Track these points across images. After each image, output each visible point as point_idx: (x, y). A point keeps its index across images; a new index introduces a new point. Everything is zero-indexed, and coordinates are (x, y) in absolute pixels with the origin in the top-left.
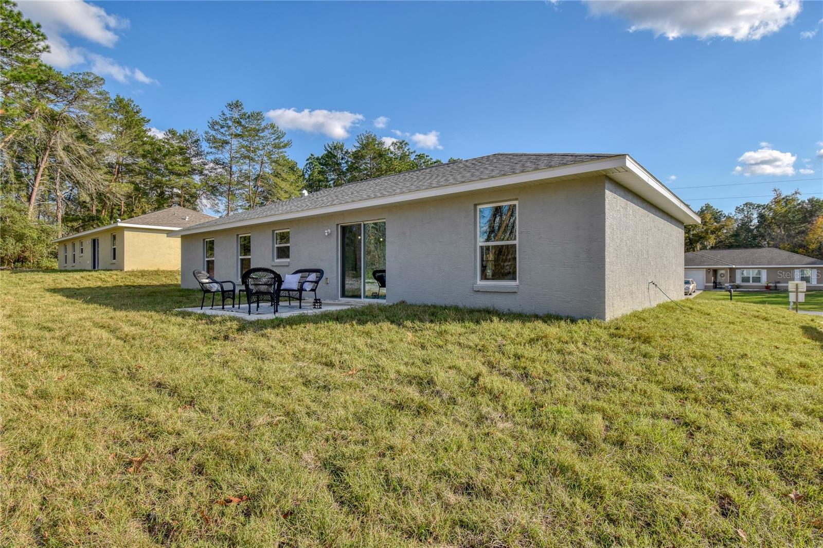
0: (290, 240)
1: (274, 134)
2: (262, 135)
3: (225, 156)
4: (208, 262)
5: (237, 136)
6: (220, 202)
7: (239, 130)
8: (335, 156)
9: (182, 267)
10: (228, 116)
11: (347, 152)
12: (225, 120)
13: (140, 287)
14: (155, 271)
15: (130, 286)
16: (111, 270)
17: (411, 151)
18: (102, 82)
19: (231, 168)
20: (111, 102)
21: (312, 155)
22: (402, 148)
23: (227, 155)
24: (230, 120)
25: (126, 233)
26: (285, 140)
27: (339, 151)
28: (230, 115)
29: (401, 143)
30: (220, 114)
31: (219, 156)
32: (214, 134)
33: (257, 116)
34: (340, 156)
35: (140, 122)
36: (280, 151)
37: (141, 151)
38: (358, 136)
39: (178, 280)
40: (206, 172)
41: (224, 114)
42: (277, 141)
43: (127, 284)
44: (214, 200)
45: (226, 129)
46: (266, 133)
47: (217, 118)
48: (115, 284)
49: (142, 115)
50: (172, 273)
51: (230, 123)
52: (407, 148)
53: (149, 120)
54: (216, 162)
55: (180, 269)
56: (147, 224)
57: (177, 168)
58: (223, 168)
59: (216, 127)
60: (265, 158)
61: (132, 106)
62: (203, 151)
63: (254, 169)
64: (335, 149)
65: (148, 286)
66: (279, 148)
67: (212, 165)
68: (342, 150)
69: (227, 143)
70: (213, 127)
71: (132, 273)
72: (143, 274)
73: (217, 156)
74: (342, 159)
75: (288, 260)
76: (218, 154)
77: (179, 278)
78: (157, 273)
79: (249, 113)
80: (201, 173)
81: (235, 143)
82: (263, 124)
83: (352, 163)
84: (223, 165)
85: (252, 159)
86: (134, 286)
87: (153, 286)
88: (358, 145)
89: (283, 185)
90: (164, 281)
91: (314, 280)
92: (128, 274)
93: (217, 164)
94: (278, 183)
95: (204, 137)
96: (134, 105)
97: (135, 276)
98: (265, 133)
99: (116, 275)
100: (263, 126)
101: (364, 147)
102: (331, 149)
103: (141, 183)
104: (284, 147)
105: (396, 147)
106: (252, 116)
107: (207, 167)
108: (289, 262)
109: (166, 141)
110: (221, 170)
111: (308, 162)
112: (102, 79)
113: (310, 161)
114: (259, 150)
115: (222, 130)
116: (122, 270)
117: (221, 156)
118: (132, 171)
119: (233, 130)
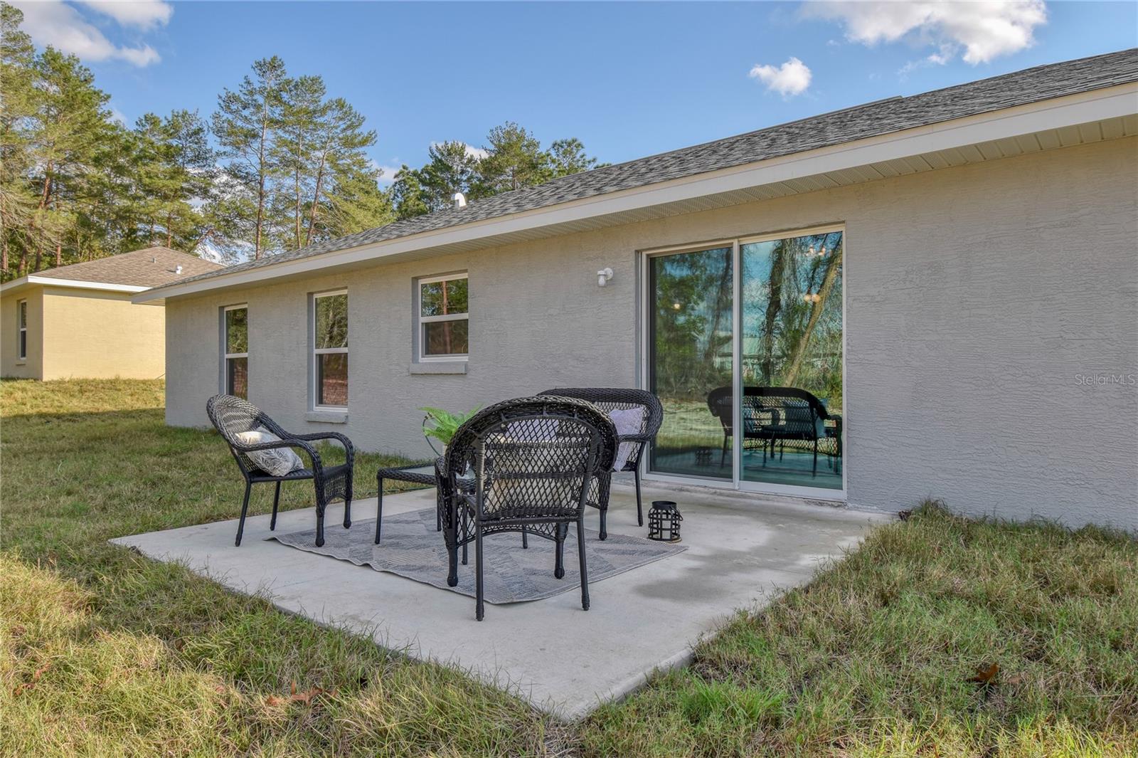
0: (471, 302)
1: (341, 119)
2: (321, 120)
3: (250, 161)
4: (232, 362)
5: (274, 122)
6: (239, 250)
7: (277, 113)
8: (449, 168)
9: (167, 374)
10: (257, 85)
11: (470, 160)
12: (251, 93)
13: (74, 417)
14: (111, 382)
15: (51, 415)
16: (13, 379)
17: (588, 158)
18: (17, 17)
19: (262, 185)
20: (36, 59)
21: (404, 167)
22: (571, 153)
23: (255, 160)
24: (261, 93)
25: (48, 299)
26: (364, 130)
27: (457, 158)
28: (260, 85)
29: (569, 145)
30: (242, 82)
31: (240, 160)
32: (230, 119)
33: (312, 85)
34: (457, 167)
35: (90, 99)
36: (355, 151)
37: (93, 153)
38: (492, 131)
39: (159, 399)
40: (214, 191)
41: (248, 83)
42: (349, 133)
43: (44, 410)
44: (228, 246)
45: (252, 109)
46: (329, 117)
47: (236, 91)
48: (16, 412)
49: (96, 85)
50: (146, 385)
51: (261, 100)
52: (580, 153)
53: (109, 97)
54: (234, 173)
55: (164, 377)
56: (94, 279)
57: (159, 183)
58: (246, 184)
59: (234, 107)
60: (327, 165)
61: (77, 69)
62: (211, 151)
63: (306, 188)
64: (449, 154)
65: (91, 414)
66: (354, 145)
67: (224, 178)
68: (462, 157)
69: (255, 136)
70: (228, 107)
71: (60, 387)
72: (83, 387)
73: (236, 161)
74: (463, 172)
75: (463, 358)
76: (236, 155)
77: (162, 395)
78: (113, 385)
79: (297, 79)
80: (205, 193)
81: (268, 135)
82: (324, 101)
83: (479, 180)
84: (247, 179)
85: (301, 168)
86: (59, 417)
87: (103, 413)
88: (492, 147)
89: (360, 215)
90: (129, 402)
91: (635, 432)
92: (51, 387)
93: (235, 176)
94: (351, 212)
95: (211, 125)
96: (80, 67)
97: (65, 393)
98: (326, 117)
99: (24, 390)
100: (322, 104)
101: (502, 150)
102: (442, 154)
103: (92, 213)
104: (363, 143)
105: (561, 151)
106: (302, 84)
107: (216, 181)
108: (466, 365)
109: (140, 136)
110: (242, 188)
111: (396, 180)
112: (18, 11)
113: (401, 178)
114: (315, 149)
115: (246, 113)
116: (37, 378)
117: (245, 161)
118: (74, 189)
119: (267, 110)
